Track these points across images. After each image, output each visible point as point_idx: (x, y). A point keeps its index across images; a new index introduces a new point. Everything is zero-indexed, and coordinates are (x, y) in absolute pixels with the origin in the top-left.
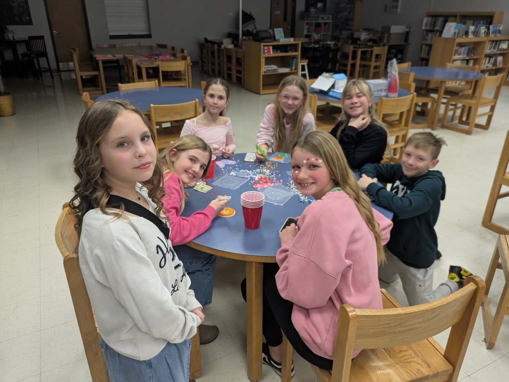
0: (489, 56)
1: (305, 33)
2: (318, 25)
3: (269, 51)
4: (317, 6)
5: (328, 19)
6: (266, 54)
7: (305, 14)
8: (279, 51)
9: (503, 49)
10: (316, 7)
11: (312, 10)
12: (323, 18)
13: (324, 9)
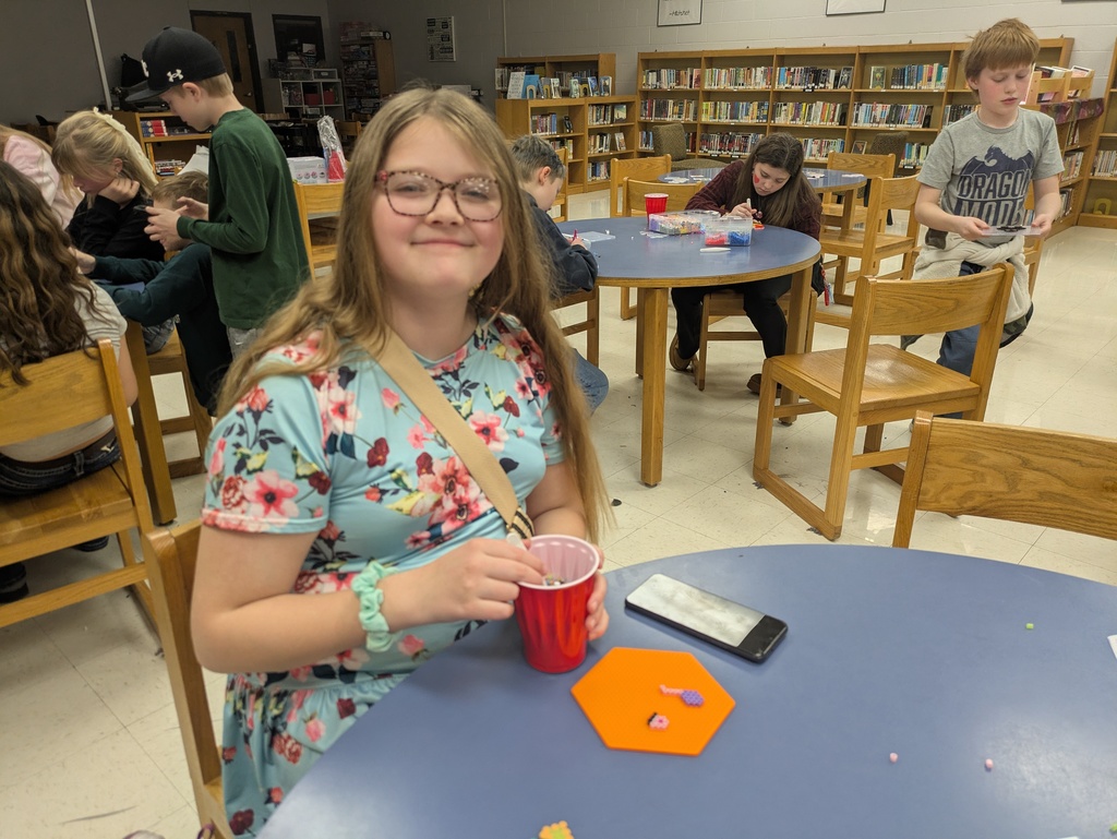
0: (601, 133)
1: (285, 104)
2: (310, 89)
3: (158, 131)
4: (301, 50)
5: (331, 75)
6: (152, 136)
7: (279, 66)
8: (186, 131)
9: (621, 120)
10: (299, 51)
11: (292, 57)
12: (319, 75)
13: (319, 56)
